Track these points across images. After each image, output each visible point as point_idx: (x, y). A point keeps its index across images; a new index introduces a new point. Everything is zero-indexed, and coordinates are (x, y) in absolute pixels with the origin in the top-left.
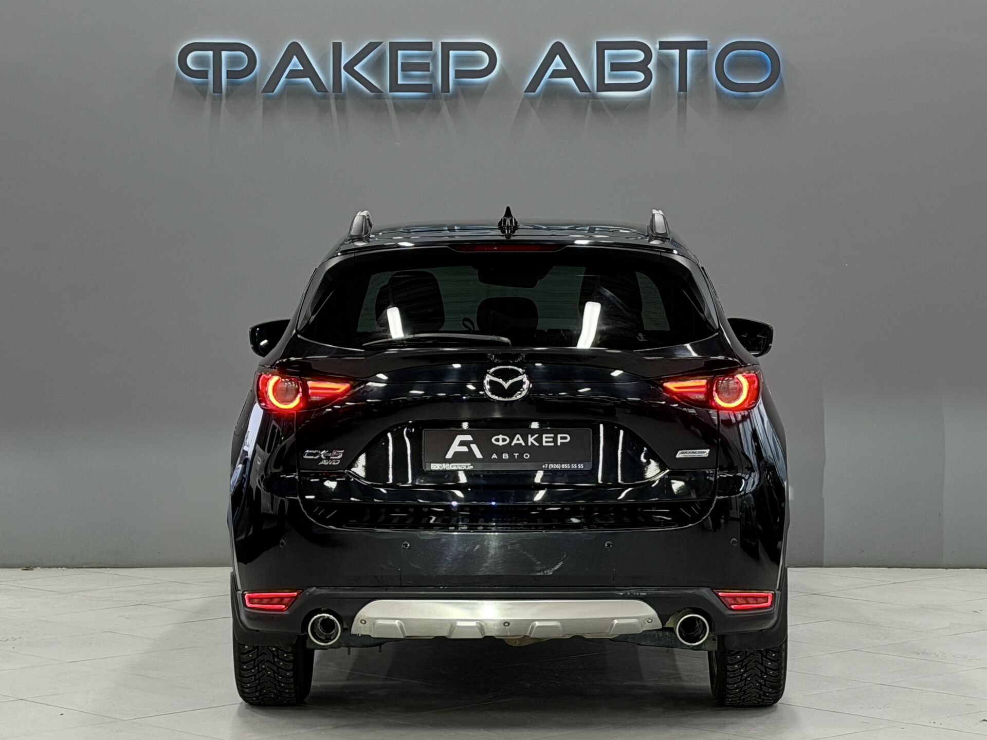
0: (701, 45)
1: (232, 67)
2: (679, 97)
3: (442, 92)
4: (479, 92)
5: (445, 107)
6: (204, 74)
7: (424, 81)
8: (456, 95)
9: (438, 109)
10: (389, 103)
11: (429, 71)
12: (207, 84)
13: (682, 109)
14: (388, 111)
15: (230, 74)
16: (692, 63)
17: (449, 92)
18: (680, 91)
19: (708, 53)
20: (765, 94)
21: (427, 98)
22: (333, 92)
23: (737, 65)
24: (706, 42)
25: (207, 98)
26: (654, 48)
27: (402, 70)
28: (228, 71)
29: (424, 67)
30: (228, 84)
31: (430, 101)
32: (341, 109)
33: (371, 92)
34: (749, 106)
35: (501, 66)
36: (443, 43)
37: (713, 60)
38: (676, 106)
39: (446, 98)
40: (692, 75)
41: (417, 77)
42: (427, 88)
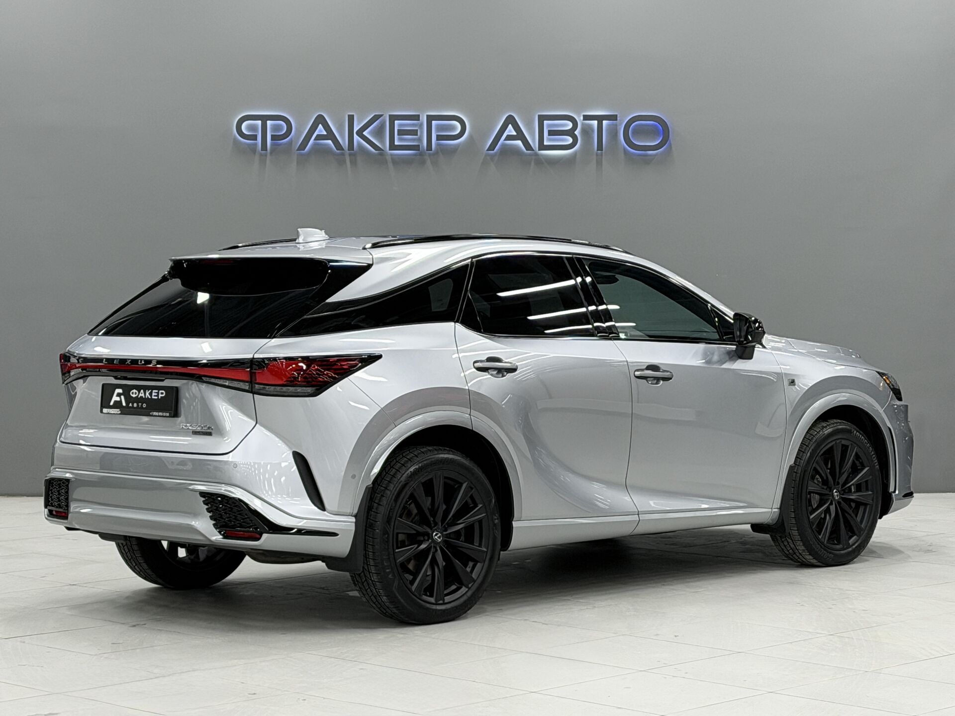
0: (613, 118)
1: (275, 132)
2: (597, 155)
3: (427, 150)
4: (454, 150)
5: (428, 162)
6: (254, 138)
7: (414, 142)
8: (437, 153)
9: (423, 163)
10: (389, 158)
11: (417, 135)
12: (256, 144)
13: (599, 163)
14: (387, 163)
15: (274, 138)
16: (607, 130)
17: (431, 150)
18: (598, 150)
19: (618, 124)
20: (658, 152)
21: (415, 155)
22: (349, 150)
23: (638, 132)
24: (617, 115)
25: (256, 154)
26: (580, 119)
27: (398, 135)
28: (272, 136)
29: (415, 133)
30: (272, 145)
31: (418, 157)
32: (354, 163)
33: (376, 150)
34: (647, 161)
35: (470, 133)
36: (428, 116)
37: (620, 129)
38: (595, 161)
39: (430, 155)
40: (606, 139)
41: (409, 140)
42: (416, 148)
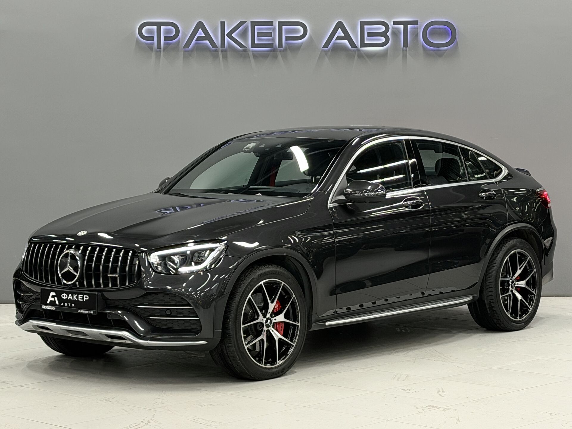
0: (415, 23)
1: (167, 35)
2: (403, 51)
3: (278, 48)
4: (298, 48)
5: (280, 57)
6: (152, 39)
7: (269, 42)
8: (286, 49)
9: (276, 57)
10: (250, 54)
11: (271, 36)
12: (153, 44)
13: (405, 56)
14: (249, 57)
15: (166, 39)
16: (410, 32)
17: (282, 48)
18: (404, 47)
20: (448, 48)
21: (270, 51)
22: (221, 47)
23: (434, 33)
24: (418, 21)
25: (153, 51)
26: (391, 24)
27: (257, 37)
28: (165, 37)
29: (269, 34)
30: (164, 44)
31: (272, 52)
32: (225, 57)
33: (241, 48)
34: (440, 55)
35: (310, 34)
36: (279, 22)
37: (421, 30)
38: (401, 55)
39: (280, 51)
40: (410, 38)
41: (265, 40)
42: (270, 46)
